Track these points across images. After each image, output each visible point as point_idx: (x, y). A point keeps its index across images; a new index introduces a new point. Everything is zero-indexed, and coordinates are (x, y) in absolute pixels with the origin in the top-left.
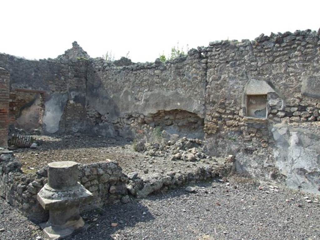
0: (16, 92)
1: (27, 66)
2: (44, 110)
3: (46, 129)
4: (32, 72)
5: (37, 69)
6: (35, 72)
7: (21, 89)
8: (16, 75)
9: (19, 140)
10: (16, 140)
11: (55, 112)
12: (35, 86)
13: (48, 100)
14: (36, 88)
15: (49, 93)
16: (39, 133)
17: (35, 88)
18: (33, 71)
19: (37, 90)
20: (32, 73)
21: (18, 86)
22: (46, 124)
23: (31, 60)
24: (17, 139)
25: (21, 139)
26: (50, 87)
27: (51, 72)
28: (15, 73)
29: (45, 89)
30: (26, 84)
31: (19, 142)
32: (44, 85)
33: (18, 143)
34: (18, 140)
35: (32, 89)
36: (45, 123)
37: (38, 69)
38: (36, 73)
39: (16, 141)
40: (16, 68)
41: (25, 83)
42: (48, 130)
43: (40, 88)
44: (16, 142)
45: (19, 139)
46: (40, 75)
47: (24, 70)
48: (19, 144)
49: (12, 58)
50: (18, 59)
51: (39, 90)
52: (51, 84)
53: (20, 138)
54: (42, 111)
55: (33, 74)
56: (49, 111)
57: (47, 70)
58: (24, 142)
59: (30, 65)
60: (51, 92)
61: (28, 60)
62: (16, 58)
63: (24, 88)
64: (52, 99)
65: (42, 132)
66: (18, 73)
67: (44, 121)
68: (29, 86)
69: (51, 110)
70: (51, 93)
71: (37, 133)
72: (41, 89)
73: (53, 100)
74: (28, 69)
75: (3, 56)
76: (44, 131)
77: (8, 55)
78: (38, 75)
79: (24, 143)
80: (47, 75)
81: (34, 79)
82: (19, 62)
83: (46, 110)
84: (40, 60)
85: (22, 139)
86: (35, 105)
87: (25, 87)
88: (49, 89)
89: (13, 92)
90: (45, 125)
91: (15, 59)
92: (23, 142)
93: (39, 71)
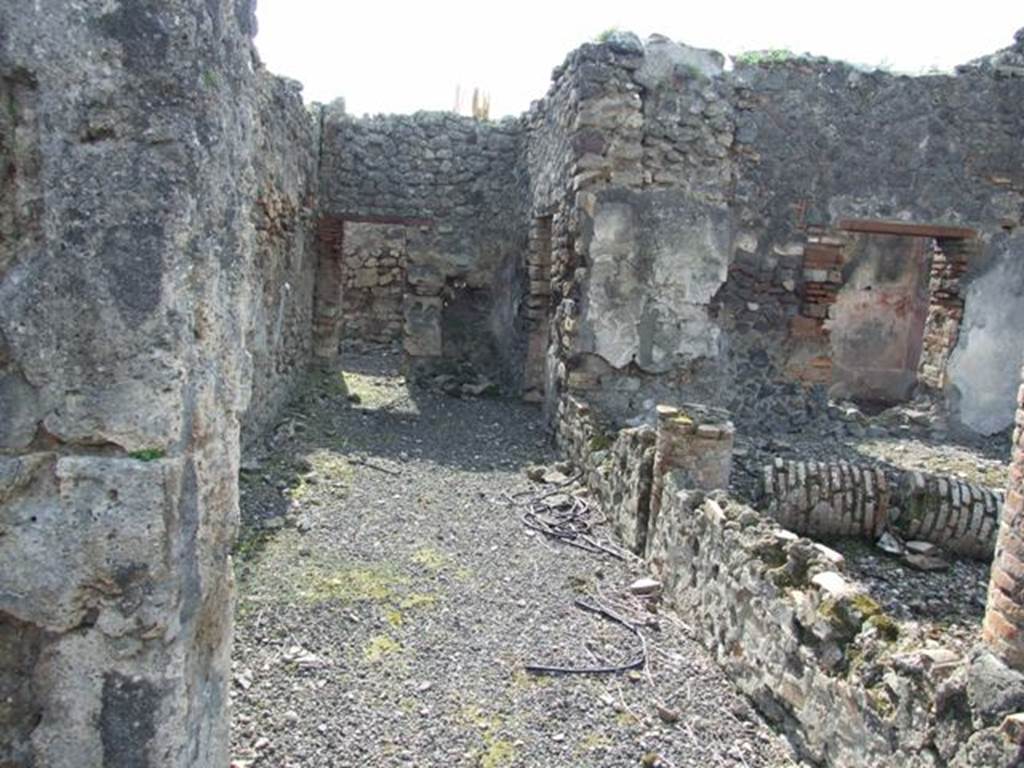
0: (845, 233)
1: (900, 108)
2: (960, 321)
3: (958, 412)
4: (917, 137)
5: (944, 116)
6: (936, 130)
7: (867, 218)
8: (849, 153)
9: (955, 514)
10: (937, 511)
11: (1006, 332)
12: (925, 205)
13: (979, 272)
14: (933, 211)
15: (987, 237)
16: (923, 432)
17: (927, 214)
18: (924, 128)
19: (935, 221)
20: (919, 141)
21: (857, 207)
22: (964, 391)
23: (917, 75)
24: (944, 507)
25: (965, 511)
26: (996, 206)
27: (1006, 127)
28: (849, 143)
29: (973, 215)
30: (891, 194)
31: (955, 529)
32: (967, 197)
33: (948, 532)
34: (949, 518)
35: (914, 217)
36: (960, 386)
37: (947, 115)
38: (938, 138)
39: (935, 520)
40: (852, 118)
41: (884, 190)
42: (967, 419)
43: (948, 212)
44: (939, 526)
45: (952, 507)
46: (952, 147)
47: (887, 128)
48: (953, 536)
49: (837, 72)
50: (865, 75)
51: (944, 220)
52: (1005, 188)
53: (956, 502)
54: (949, 324)
55: (923, 145)
56: (981, 327)
57: (990, 121)
58: (979, 531)
59: (915, 101)
60: (999, 229)
61: (905, 78)
62: (857, 71)
63: (878, 215)
64: (1001, 268)
65: (938, 427)
66: (858, 145)
67: (951, 374)
68: (903, 205)
69: (991, 320)
70: (996, 238)
71: (916, 428)
72: (952, 217)
73: (1007, 268)
74: (901, 119)
75: (804, 68)
76: (948, 420)
77: (824, 61)
78: (944, 151)
79: (982, 537)
80: (985, 143)
81: (924, 169)
82: (867, 91)
83: (967, 321)
84: (961, 70)
85: (971, 507)
86: (853, 287)
87: (885, 211)
88: (992, 218)
89: (833, 235)
90: (957, 393)
91: (853, 77)
92: (974, 525)
93: (951, 126)
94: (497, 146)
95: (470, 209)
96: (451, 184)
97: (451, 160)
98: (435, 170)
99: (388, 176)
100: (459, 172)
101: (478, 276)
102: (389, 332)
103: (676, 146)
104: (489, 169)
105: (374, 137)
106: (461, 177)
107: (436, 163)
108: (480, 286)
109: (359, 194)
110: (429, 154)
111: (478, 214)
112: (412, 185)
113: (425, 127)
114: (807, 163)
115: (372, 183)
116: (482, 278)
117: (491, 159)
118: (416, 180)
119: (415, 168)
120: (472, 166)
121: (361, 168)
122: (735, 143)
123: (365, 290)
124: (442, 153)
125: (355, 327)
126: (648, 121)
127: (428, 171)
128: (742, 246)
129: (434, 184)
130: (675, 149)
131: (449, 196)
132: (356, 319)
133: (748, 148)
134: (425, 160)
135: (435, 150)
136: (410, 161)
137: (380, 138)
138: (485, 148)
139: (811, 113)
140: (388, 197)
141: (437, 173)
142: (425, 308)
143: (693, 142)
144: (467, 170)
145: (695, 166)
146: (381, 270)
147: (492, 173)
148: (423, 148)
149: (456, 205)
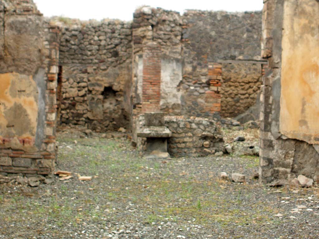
1: (236, 25)
4: (243, 33)
6: (249, 31)
8: (220, 39)
18: (245, 30)
28: (220, 36)
30: (235, 51)
37: (252, 26)
38: (250, 33)
47: (232, 31)
55: (245, 36)
59: (240, 23)
66: (222, 37)
68: (240, 54)
74: (237, 29)
78: (252, 37)
81: (246, 43)
93: (253, 30)
94: (124, 34)
95: (113, 59)
96: (105, 49)
97: (105, 40)
98: (99, 44)
99: (80, 48)
100: (108, 45)
101: (118, 86)
102: (84, 119)
103: (164, 40)
104: (121, 43)
105: (73, 32)
106: (109, 47)
107: (99, 42)
108: (118, 90)
109: (68, 55)
110: (96, 38)
111: (117, 61)
112: (90, 51)
113: (94, 28)
114: (206, 43)
115: (73, 50)
116: (120, 87)
117: (121, 39)
118: (91, 49)
119: (90, 44)
120: (114, 42)
121: (69, 45)
122: (182, 38)
123: (72, 99)
124: (101, 38)
125: (67, 117)
126: (154, 33)
127: (95, 45)
128: (187, 69)
129: (98, 50)
130: (163, 41)
131: (105, 54)
132: (67, 113)
133: (187, 40)
134: (94, 41)
135: (98, 36)
136: (88, 41)
137: (76, 33)
138: (119, 35)
139: (206, 28)
140: (80, 56)
141: (99, 45)
142: (96, 100)
143: (169, 39)
144: (112, 44)
145: (169, 46)
146: (79, 89)
147: (122, 45)
148: (94, 36)
149: (108, 58)
